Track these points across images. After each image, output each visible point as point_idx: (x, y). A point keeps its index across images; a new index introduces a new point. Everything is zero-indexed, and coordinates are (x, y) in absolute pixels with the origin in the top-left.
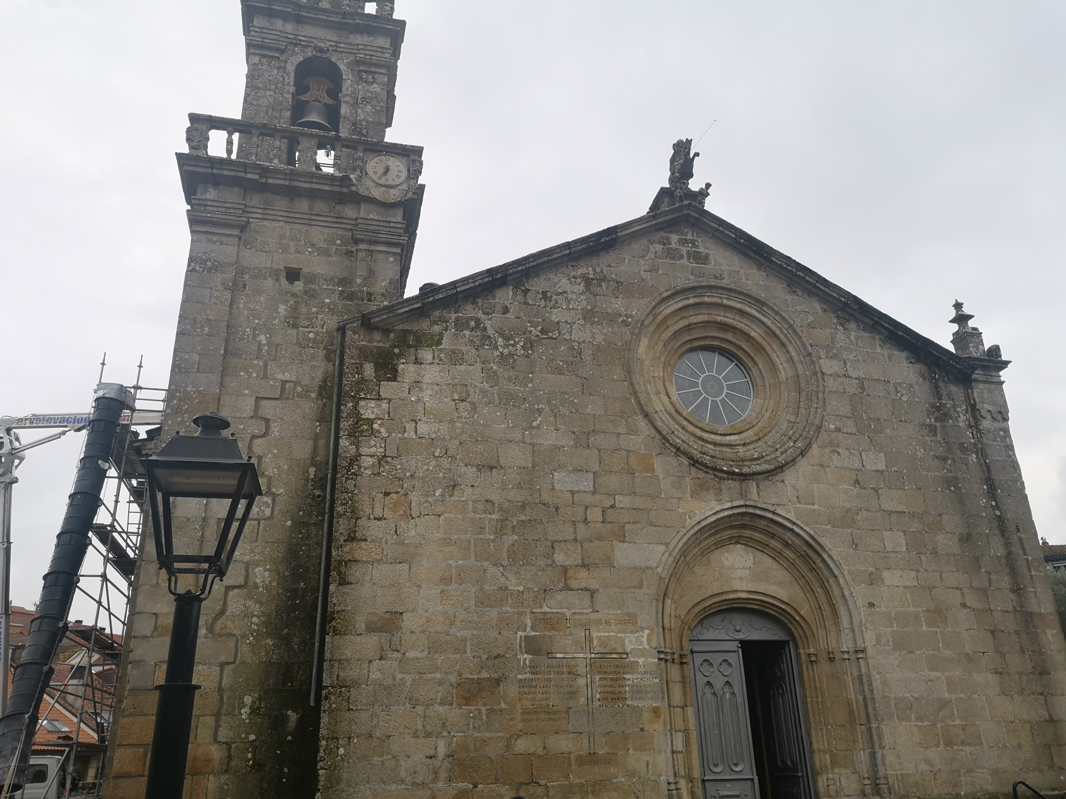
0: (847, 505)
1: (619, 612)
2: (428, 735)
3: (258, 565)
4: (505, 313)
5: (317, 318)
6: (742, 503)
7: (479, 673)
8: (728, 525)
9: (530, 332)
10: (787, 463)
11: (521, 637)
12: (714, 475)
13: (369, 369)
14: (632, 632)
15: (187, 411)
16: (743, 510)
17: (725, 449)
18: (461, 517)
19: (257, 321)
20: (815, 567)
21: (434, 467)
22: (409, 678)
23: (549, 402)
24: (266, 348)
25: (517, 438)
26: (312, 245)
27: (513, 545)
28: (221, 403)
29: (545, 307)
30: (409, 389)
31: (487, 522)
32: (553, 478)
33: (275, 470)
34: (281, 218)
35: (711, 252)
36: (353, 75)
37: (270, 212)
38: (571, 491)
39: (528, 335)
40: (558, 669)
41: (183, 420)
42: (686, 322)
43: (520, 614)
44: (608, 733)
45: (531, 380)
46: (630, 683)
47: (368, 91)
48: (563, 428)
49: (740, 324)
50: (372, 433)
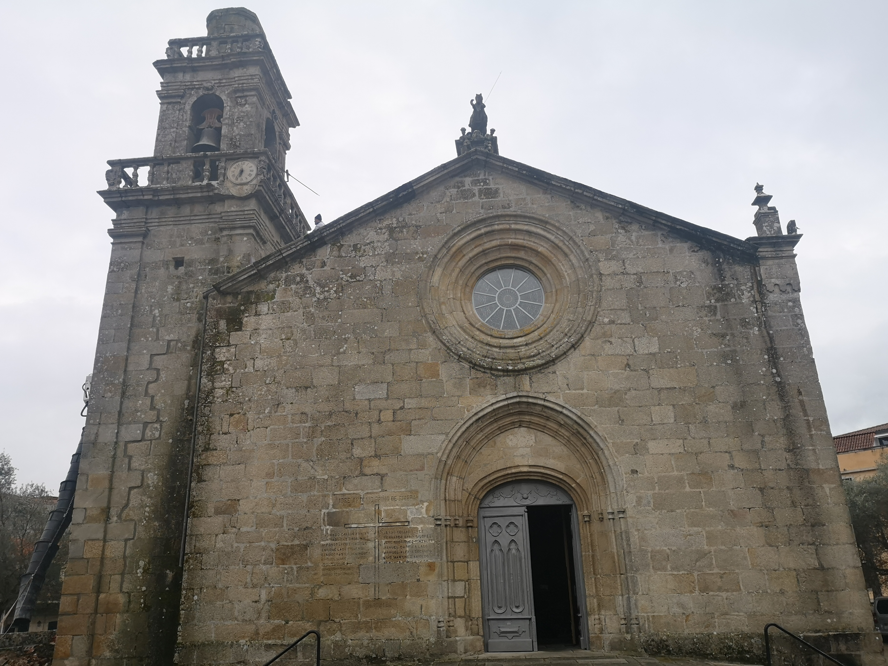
0: (617, 387)
1: (403, 490)
2: (254, 586)
3: (150, 472)
4: (323, 267)
5: (193, 291)
6: (515, 394)
7: (292, 541)
8: (505, 413)
9: (342, 278)
10: (557, 358)
11: (324, 513)
12: (491, 374)
13: (223, 324)
14: (413, 505)
15: (106, 370)
16: (518, 400)
17: (508, 351)
18: (282, 427)
19: (153, 300)
20: (585, 442)
21: (265, 392)
22: (242, 546)
23: (354, 332)
24: (159, 318)
25: (327, 363)
26: (192, 238)
27: (321, 445)
28: (129, 361)
29: (355, 257)
30: (250, 335)
31: (301, 429)
32: (354, 391)
33: (162, 404)
34: (171, 223)
35: (500, 187)
36: (232, 102)
37: (164, 220)
38: (369, 399)
39: (340, 281)
40: (353, 536)
41: (104, 376)
43: (325, 496)
44: (390, 584)
45: (340, 317)
46: (410, 544)
47: (242, 112)
48: (364, 350)
49: (529, 243)
50: (223, 371)
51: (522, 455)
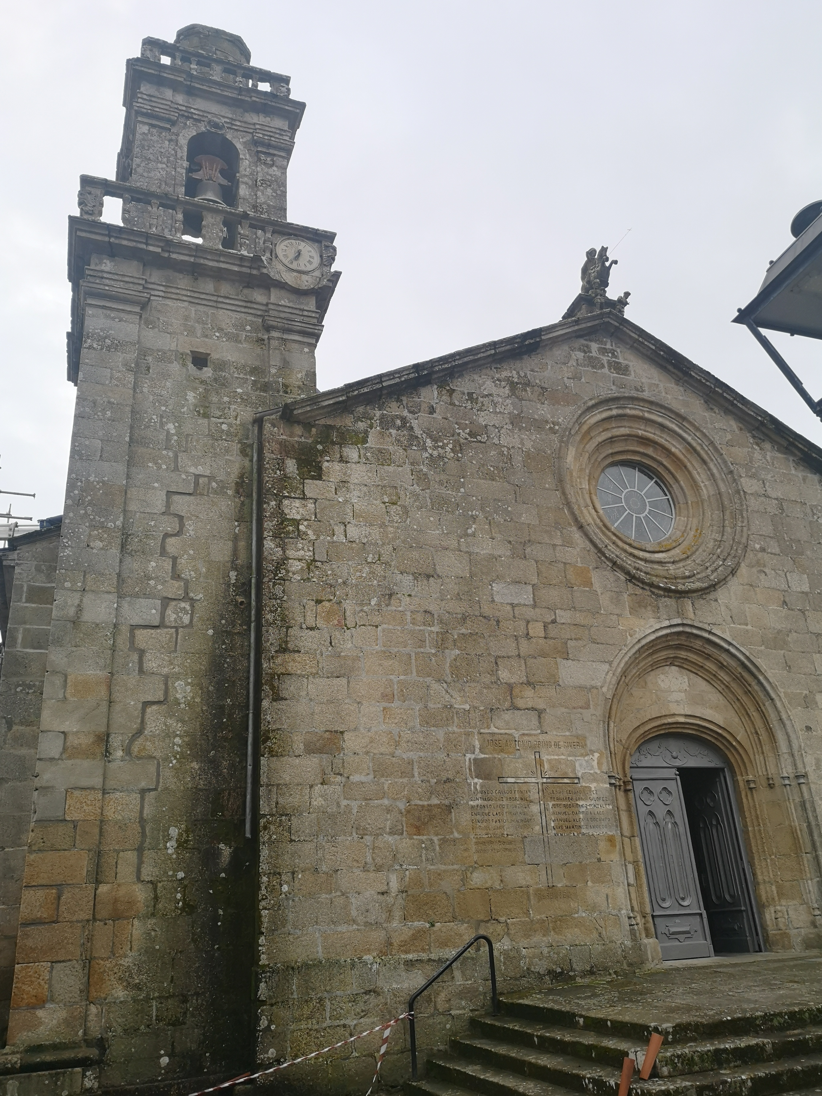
0: (779, 627)
1: (567, 733)
2: (378, 869)
3: (178, 679)
4: (431, 413)
5: (229, 408)
6: (678, 621)
7: (429, 799)
8: (664, 645)
9: (459, 434)
10: (719, 582)
11: (470, 759)
12: (651, 591)
13: (291, 466)
14: (582, 755)
15: (90, 503)
16: (680, 629)
17: (656, 566)
18: (399, 628)
19: (163, 408)
20: (750, 689)
21: (367, 574)
22: (354, 805)
23: (482, 509)
24: (175, 438)
25: (452, 546)
26: (220, 330)
27: (455, 660)
28: (129, 496)
29: (472, 409)
30: (336, 489)
31: (427, 635)
32: (492, 590)
33: (192, 573)
34: (185, 298)
35: (631, 364)
36: (250, 156)
37: (174, 290)
38: (512, 604)
39: (456, 437)
40: (510, 795)
41: (86, 512)
42: (609, 434)
43: (468, 734)
44: (565, 864)
45: (463, 485)
46: (584, 809)
47: (268, 174)
48: (498, 536)
49: (660, 439)
50: (299, 535)
51: (677, 701)
